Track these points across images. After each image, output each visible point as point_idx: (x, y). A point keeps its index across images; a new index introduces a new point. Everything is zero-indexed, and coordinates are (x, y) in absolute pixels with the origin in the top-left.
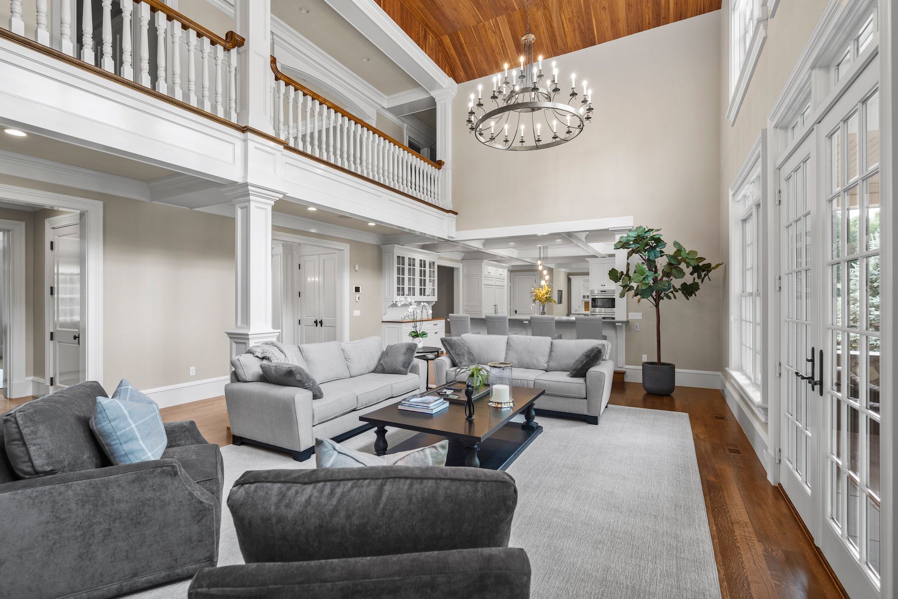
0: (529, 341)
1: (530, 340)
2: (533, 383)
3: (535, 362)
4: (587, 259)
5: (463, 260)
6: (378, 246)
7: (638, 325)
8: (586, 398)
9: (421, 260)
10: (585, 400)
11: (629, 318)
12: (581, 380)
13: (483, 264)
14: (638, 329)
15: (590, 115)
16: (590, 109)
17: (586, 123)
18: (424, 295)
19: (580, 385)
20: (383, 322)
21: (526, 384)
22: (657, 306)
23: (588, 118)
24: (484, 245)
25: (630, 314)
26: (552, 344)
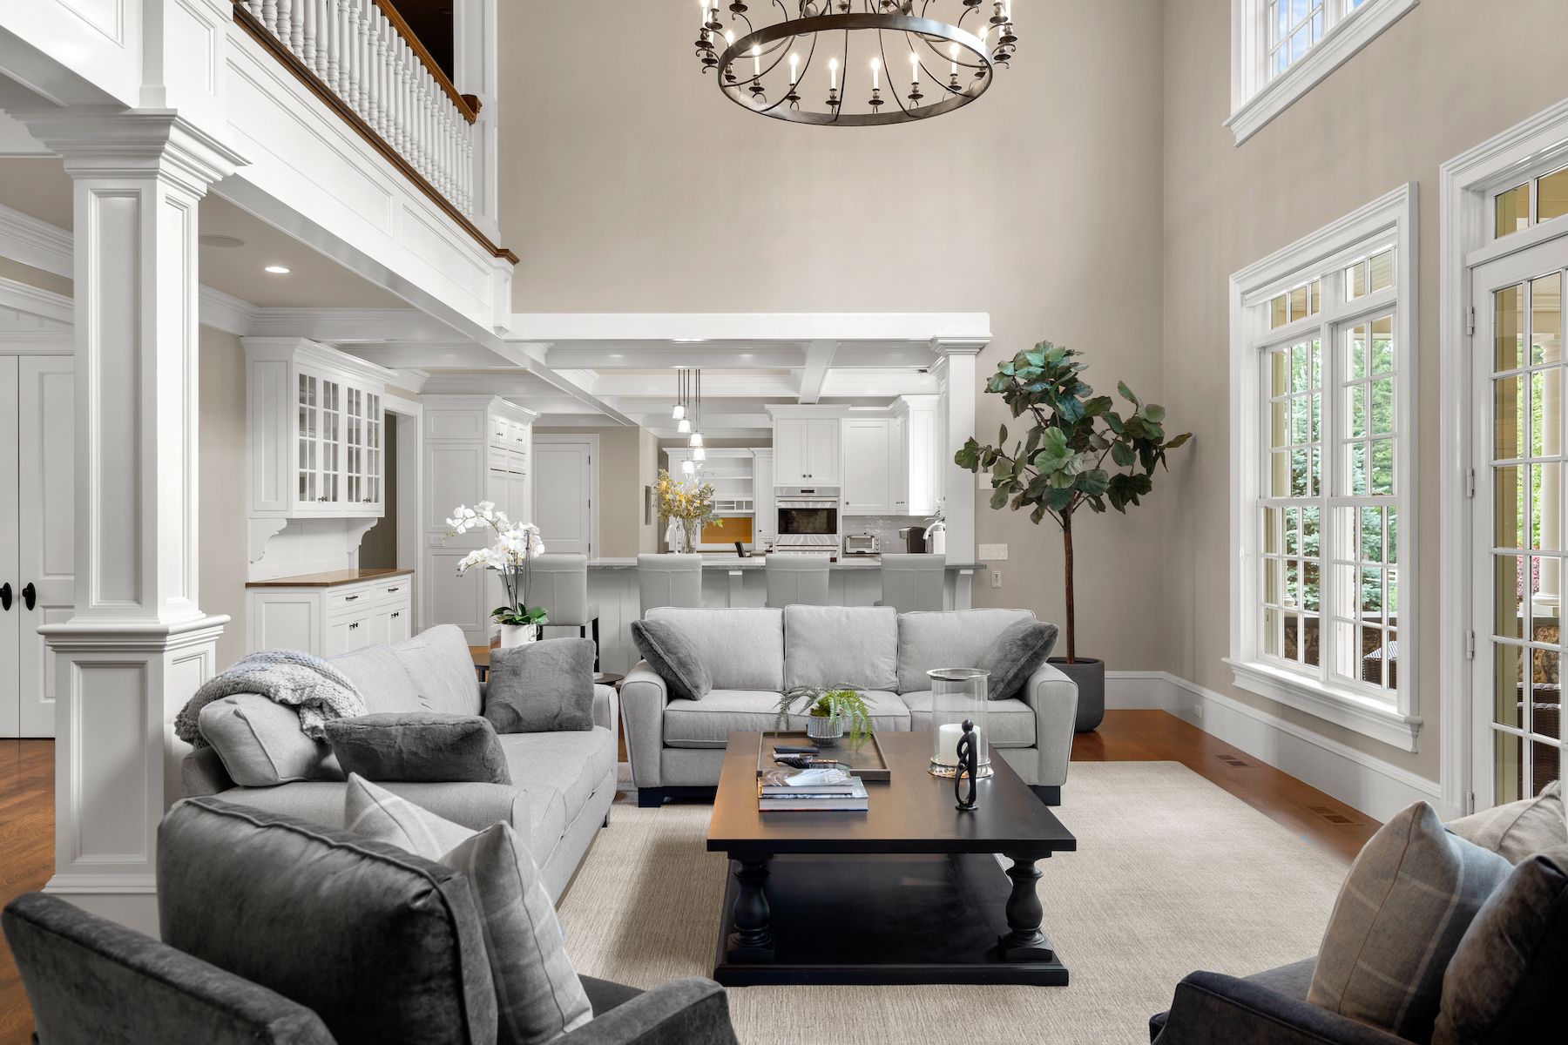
0: (844, 620)
1: (848, 617)
2: (908, 721)
3: (868, 672)
4: (767, 406)
5: (423, 392)
6: (237, 338)
7: (999, 573)
8: (1034, 746)
9: (350, 390)
10: (1034, 750)
11: (981, 558)
12: (1014, 706)
13: (489, 409)
14: (999, 584)
15: (1007, 49)
16: (1008, 39)
17: (998, 68)
18: (358, 500)
19: (1023, 715)
20: (248, 585)
21: (893, 726)
22: (1067, 527)
23: (1002, 57)
24: (549, 354)
25: (981, 546)
26: (899, 626)
